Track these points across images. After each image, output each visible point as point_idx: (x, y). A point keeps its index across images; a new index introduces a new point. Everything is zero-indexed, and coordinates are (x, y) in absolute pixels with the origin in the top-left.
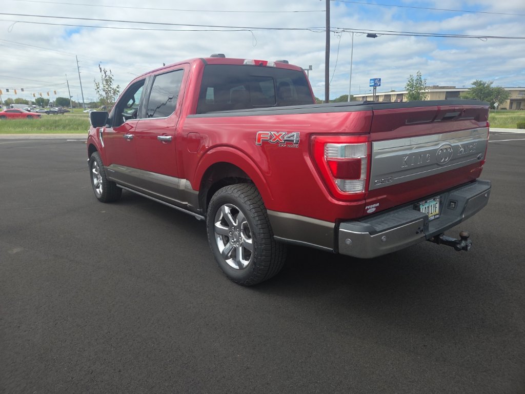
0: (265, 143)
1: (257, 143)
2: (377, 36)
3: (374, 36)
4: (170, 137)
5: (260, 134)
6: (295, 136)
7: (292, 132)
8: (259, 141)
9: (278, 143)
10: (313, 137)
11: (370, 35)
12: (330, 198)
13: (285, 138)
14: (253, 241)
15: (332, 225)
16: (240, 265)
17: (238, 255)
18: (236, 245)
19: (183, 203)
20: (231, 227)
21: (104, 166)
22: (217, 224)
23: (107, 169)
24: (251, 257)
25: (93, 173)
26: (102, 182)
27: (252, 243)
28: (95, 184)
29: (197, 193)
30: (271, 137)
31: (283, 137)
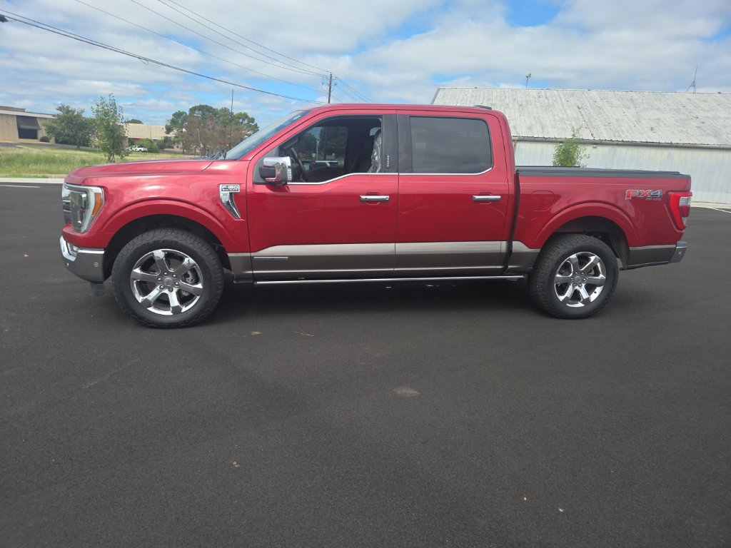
0: (633, 198)
1: (626, 198)
2: (6, 20)
3: (2, 19)
4: (499, 197)
5: (629, 192)
6: (659, 193)
7: (657, 189)
8: (628, 196)
9: (645, 197)
10: (670, 193)
12: (675, 228)
13: (652, 194)
14: (607, 275)
15: (674, 246)
16: (587, 301)
17: (584, 294)
18: (577, 288)
19: (500, 267)
20: (574, 274)
21: (230, 255)
22: (558, 276)
23: (251, 257)
24: (598, 290)
25: (131, 277)
26: (204, 285)
27: (606, 277)
28: (140, 299)
29: (538, 250)
30: (640, 194)
31: (650, 194)
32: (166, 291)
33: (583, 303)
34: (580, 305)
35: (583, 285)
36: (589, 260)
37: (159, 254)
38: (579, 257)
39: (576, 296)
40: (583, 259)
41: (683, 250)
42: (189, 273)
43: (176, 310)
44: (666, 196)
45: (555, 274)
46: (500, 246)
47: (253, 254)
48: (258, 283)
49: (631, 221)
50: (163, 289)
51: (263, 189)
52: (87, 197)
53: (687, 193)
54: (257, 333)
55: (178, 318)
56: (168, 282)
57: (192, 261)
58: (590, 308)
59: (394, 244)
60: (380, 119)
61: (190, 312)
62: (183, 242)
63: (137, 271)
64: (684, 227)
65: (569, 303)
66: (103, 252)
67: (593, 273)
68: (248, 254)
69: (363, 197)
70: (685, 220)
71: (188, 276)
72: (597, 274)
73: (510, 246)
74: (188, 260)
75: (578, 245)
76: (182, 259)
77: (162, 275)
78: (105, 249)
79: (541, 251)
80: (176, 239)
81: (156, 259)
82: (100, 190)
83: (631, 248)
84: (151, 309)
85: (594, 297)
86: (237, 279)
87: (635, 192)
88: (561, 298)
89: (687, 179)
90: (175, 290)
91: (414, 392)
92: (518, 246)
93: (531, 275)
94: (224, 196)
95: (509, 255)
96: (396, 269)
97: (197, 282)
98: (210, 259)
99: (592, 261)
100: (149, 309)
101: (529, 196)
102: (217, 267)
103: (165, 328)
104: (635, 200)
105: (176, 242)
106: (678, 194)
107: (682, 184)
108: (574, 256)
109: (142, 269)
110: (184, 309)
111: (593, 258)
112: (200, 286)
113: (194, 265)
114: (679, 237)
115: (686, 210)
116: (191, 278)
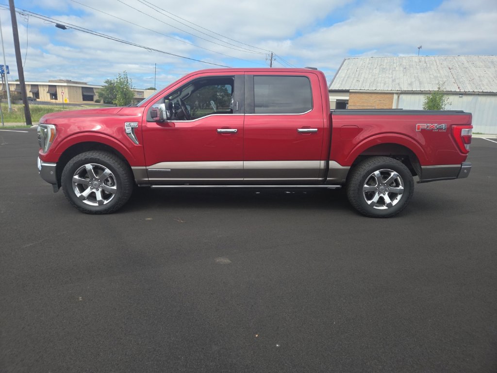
0: (422, 129)
1: (417, 130)
2: (66, 29)
3: (63, 27)
4: (316, 130)
5: (419, 126)
6: (444, 126)
7: (442, 124)
8: (418, 129)
9: (432, 130)
10: (453, 126)
11: (59, 26)
12: (459, 152)
13: (438, 127)
14: (405, 186)
15: (459, 166)
16: (389, 205)
17: (387, 199)
18: (382, 195)
19: (321, 179)
20: (379, 185)
21: (133, 168)
22: (366, 186)
23: (147, 170)
24: (399, 197)
25: (73, 181)
26: (117, 187)
27: (404, 188)
28: (78, 195)
29: (349, 167)
30: (427, 127)
31: (436, 127)
32: (94, 190)
33: (387, 206)
34: (385, 208)
35: (387, 193)
36: (390, 175)
37: (89, 166)
38: (381, 173)
39: (381, 201)
40: (385, 175)
41: (469, 169)
42: (109, 179)
43: (101, 203)
44: (450, 129)
45: (363, 185)
46: (320, 164)
47: (147, 167)
48: (153, 186)
49: (422, 147)
50: (93, 189)
51: (154, 125)
52: (47, 131)
53: (469, 125)
54: (149, 219)
55: (102, 208)
56: (95, 185)
57: (110, 172)
58: (392, 210)
59: (242, 162)
60: (234, 78)
61: (108, 204)
62: (103, 159)
63: (76, 177)
64: (467, 152)
65: (376, 206)
66: (55, 165)
67: (394, 184)
68: (144, 168)
69: (219, 130)
70: (467, 147)
71: (109, 181)
72: (398, 185)
73: (327, 164)
74: (108, 171)
75: (379, 164)
76: (103, 170)
77: (92, 180)
78: (57, 163)
79: (350, 168)
80: (98, 157)
81: (87, 170)
82: (54, 127)
83: (423, 167)
84: (85, 201)
85: (395, 202)
86: (140, 184)
87: (424, 126)
88: (369, 202)
89: (469, 116)
90: (100, 190)
91: (228, 261)
92: (333, 164)
93: (345, 185)
94: (128, 130)
95: (327, 171)
96: (245, 179)
97: (113, 186)
98: (120, 170)
99: (392, 175)
100: (84, 201)
101: (340, 130)
102: (125, 175)
103: (93, 214)
104: (423, 131)
105: (99, 159)
106: (460, 127)
107: (466, 119)
108: (377, 173)
109: (80, 176)
110: (106, 202)
111: (392, 174)
112: (115, 188)
113: (111, 174)
114: (464, 159)
115: (468, 139)
116: (110, 182)
